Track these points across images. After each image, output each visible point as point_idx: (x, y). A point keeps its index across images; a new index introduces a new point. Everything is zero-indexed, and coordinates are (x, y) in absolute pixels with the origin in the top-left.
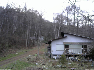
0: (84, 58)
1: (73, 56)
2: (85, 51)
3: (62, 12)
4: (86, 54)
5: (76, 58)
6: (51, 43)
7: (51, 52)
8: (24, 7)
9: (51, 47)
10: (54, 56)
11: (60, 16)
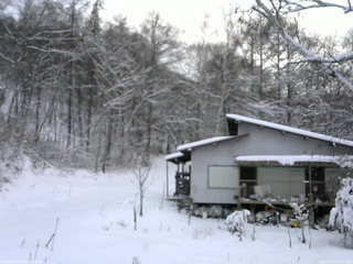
0: (312, 218)
1: (270, 209)
2: (315, 189)
3: (232, 42)
4: (318, 201)
5: (284, 218)
6: (189, 159)
7: (188, 193)
8: (90, 22)
9: (189, 174)
10: (202, 208)
11: (225, 57)
